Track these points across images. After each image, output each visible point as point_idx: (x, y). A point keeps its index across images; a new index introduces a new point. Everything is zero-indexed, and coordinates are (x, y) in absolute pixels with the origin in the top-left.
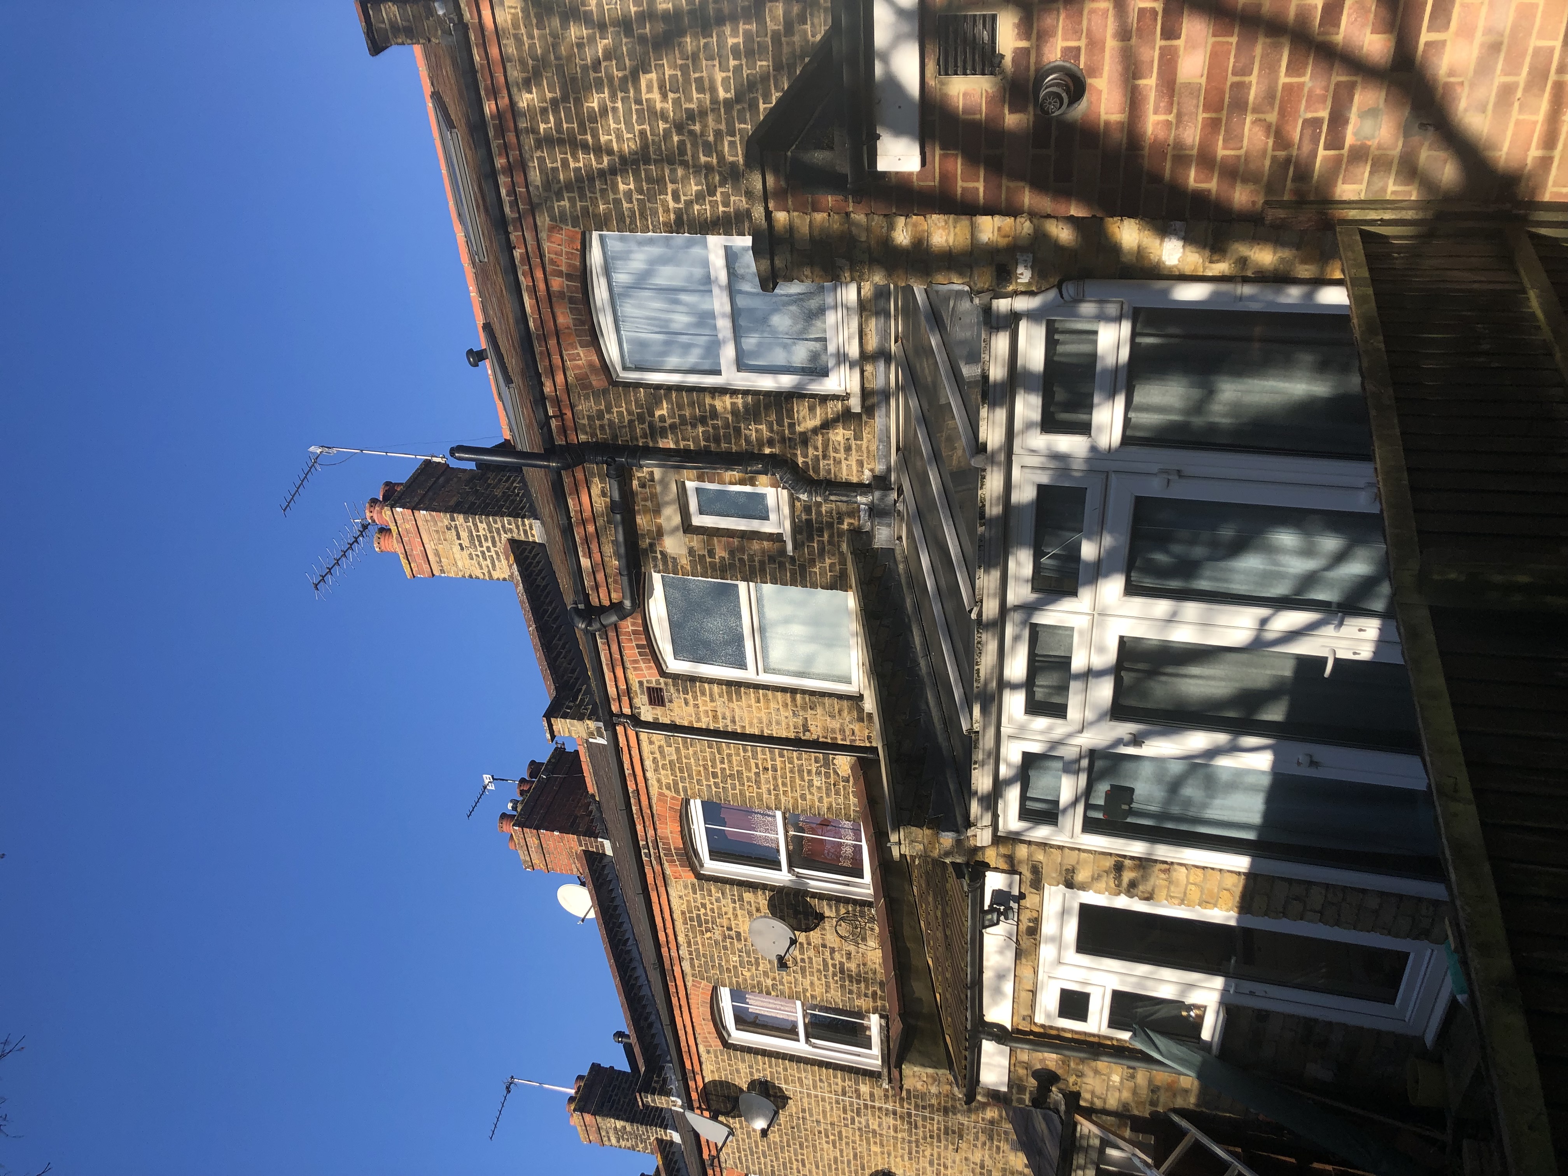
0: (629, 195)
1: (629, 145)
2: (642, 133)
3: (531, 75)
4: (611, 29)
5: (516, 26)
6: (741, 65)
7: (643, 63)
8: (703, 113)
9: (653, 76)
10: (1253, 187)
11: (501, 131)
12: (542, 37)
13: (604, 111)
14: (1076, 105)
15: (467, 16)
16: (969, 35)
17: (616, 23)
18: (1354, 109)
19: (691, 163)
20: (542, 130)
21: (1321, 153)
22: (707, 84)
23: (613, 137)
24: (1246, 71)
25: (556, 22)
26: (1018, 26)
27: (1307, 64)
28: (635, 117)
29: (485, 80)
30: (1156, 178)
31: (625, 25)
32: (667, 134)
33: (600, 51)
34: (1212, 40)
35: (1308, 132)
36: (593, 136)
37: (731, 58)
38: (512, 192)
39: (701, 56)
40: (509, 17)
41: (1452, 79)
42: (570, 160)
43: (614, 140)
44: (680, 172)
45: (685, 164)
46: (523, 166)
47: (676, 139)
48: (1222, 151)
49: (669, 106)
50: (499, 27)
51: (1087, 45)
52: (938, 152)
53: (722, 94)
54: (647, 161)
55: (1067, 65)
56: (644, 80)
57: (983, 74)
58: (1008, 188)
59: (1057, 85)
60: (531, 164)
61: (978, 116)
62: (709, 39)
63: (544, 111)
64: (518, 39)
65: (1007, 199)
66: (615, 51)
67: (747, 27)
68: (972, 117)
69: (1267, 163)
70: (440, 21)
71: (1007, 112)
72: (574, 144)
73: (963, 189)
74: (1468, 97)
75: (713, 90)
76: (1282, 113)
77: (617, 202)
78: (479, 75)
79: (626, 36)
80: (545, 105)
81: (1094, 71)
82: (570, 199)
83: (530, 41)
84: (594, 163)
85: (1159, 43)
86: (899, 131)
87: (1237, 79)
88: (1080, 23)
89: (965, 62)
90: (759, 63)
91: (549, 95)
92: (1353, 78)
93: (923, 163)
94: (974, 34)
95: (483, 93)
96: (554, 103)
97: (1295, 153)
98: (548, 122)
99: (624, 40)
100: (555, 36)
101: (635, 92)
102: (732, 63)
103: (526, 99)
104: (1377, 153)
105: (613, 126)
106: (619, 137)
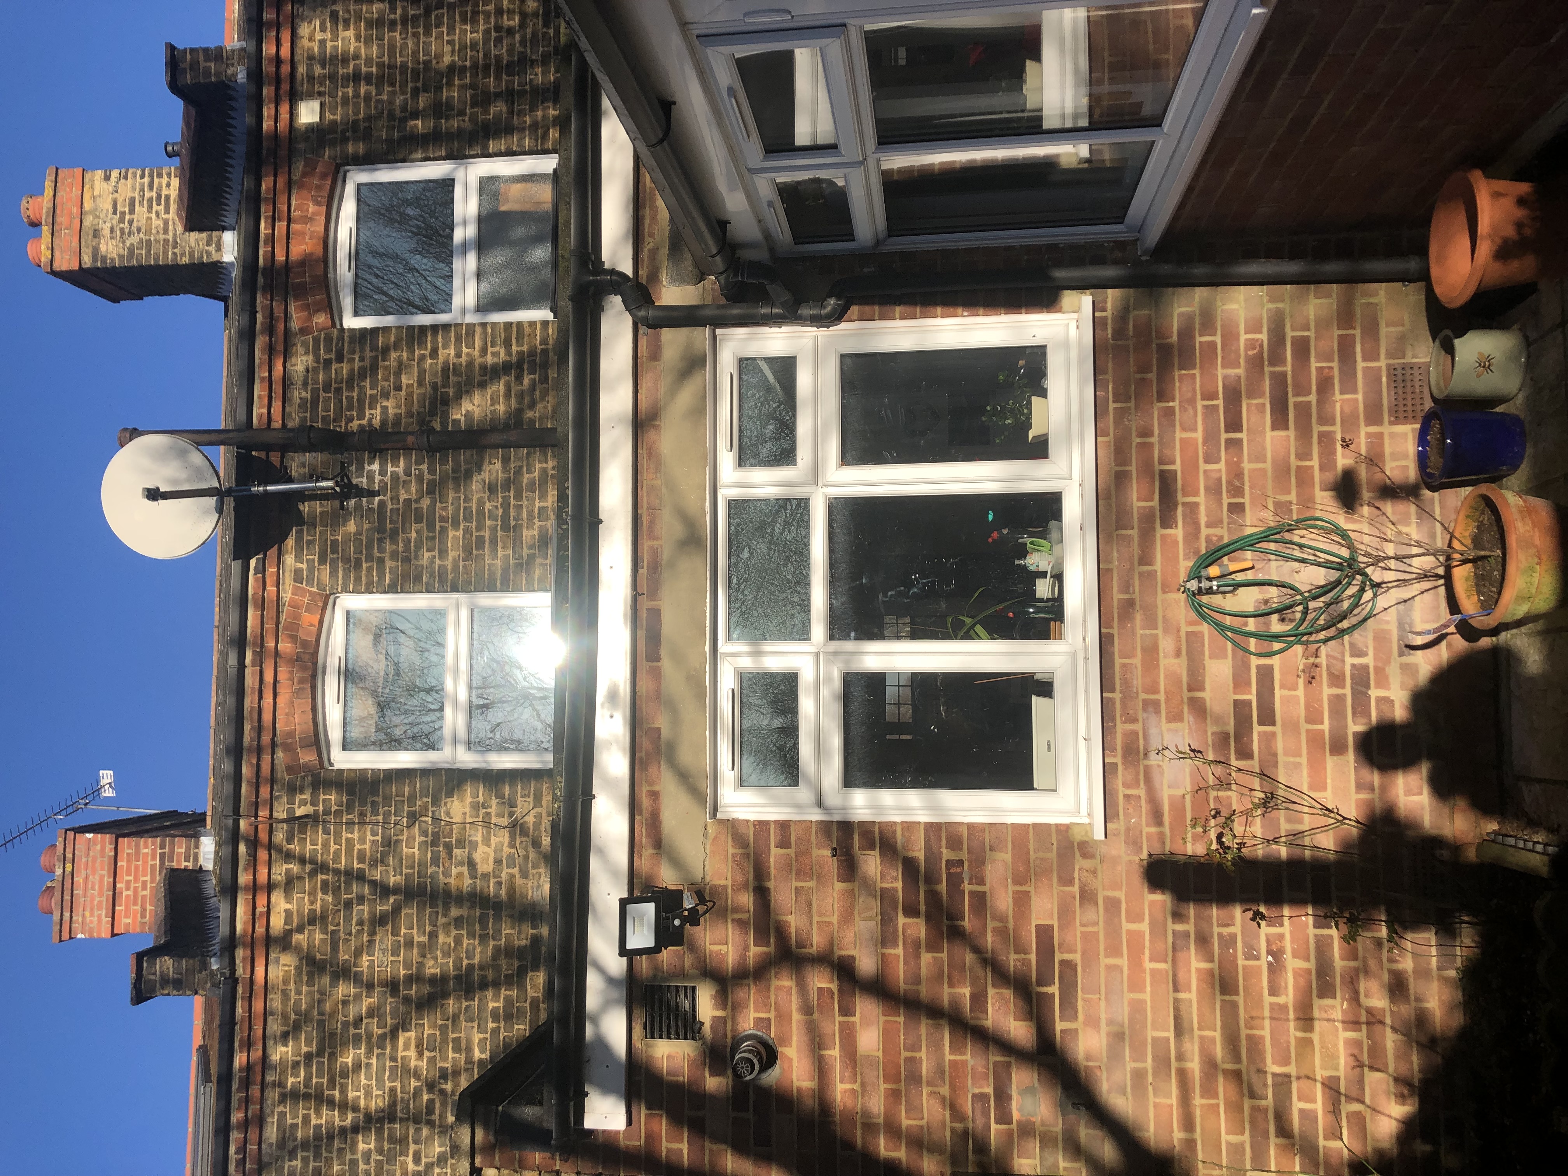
0: (367, 1155)
1: (377, 1102)
2: (393, 1090)
3: (290, 1028)
4: (377, 989)
5: (286, 982)
6: (499, 1028)
7: (404, 1023)
8: (456, 1073)
9: (412, 1034)
10: (939, 1158)
11: (246, 1084)
12: (310, 993)
13: (357, 1067)
14: (770, 1071)
15: (240, 971)
16: (673, 1003)
17: (384, 984)
18: (1014, 1087)
19: (437, 1123)
20: (289, 1085)
21: (994, 1127)
22: (463, 1045)
23: (362, 1094)
24: (916, 1047)
25: (326, 980)
26: (715, 997)
27: (966, 1044)
28: (387, 1074)
29: (242, 1032)
30: (849, 1145)
31: (393, 986)
32: (417, 1092)
33: (364, 1009)
34: (882, 1019)
35: (978, 1106)
36: (341, 1092)
37: (490, 1020)
38: (242, 1150)
39: (462, 1017)
40: (281, 974)
41: (1091, 1064)
42: (313, 1116)
43: (362, 1097)
44: (425, 1132)
45: (430, 1123)
46: (261, 1121)
47: (425, 1097)
48: (906, 1122)
49: (424, 1064)
50: (269, 983)
51: (776, 1017)
52: (644, 1111)
53: (477, 1054)
54: (392, 1119)
55: (759, 1033)
56: (402, 1037)
57: (686, 1038)
58: (711, 1150)
59: (750, 1051)
60: (269, 1120)
61: (681, 1079)
62: (472, 1003)
63: (296, 1065)
64: (285, 994)
65: (710, 1161)
66: (379, 1008)
67: (508, 993)
68: (675, 1079)
69: (948, 1134)
70: (212, 974)
71: (707, 1075)
72: (320, 1099)
73: (668, 1150)
74: (1108, 1080)
75: (469, 1050)
76: (953, 1087)
77: (354, 1163)
78: (237, 1027)
79: (392, 996)
80: (298, 1058)
81: (785, 1040)
82: (303, 1159)
83: (297, 997)
84: (337, 1119)
85: (838, 1019)
86: (606, 1089)
87: (909, 1054)
88: (769, 997)
89: (669, 1027)
90: (516, 1027)
91: (304, 1049)
92: (1007, 1059)
93: (629, 1122)
94: (677, 1003)
95: (237, 1045)
96: (309, 1057)
97: (971, 1125)
98: (298, 1076)
99: (390, 1000)
100: (322, 993)
101: (392, 1049)
102: (491, 1025)
103: (280, 1053)
104: (1042, 1129)
105: (364, 1081)
106: (368, 1094)
